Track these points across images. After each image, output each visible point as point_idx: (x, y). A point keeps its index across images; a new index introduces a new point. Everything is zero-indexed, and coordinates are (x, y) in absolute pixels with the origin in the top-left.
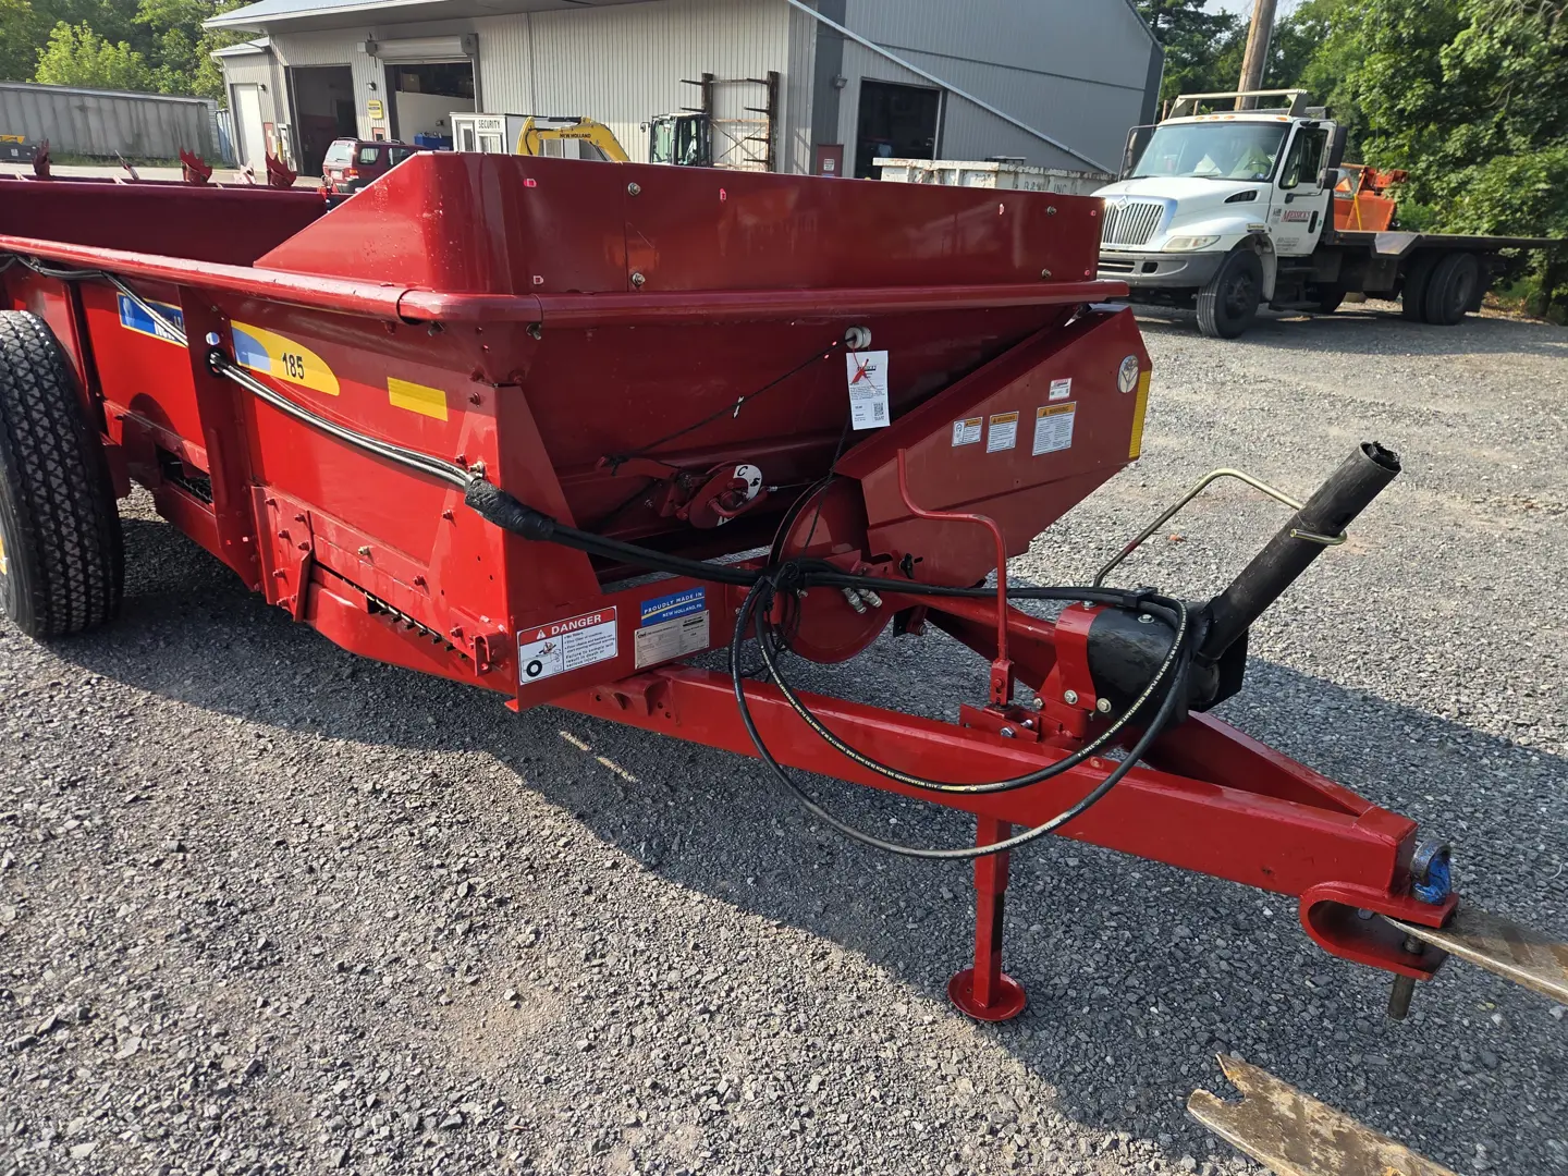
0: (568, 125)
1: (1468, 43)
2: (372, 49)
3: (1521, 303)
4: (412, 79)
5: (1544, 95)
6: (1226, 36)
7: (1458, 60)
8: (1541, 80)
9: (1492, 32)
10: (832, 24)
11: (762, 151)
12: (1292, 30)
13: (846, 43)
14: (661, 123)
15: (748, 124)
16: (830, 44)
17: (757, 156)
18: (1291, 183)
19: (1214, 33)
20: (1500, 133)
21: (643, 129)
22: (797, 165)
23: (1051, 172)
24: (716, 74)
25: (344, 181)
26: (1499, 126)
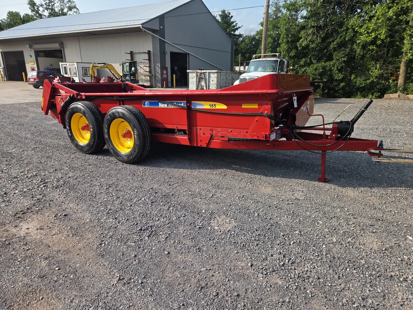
0: (102, 65)
1: (302, 42)
2: (31, 47)
3: (318, 95)
4: (42, 54)
5: (318, 52)
6: (241, 39)
7: (301, 45)
8: (317, 49)
9: (307, 39)
10: (163, 39)
11: (148, 69)
12: (256, 37)
13: (166, 43)
14: (125, 63)
15: (143, 63)
16: (162, 44)
17: (146, 70)
18: (279, 72)
19: (239, 38)
20: (311, 60)
21: (120, 65)
22: (157, 72)
23: (227, 72)
24: (133, 51)
25: (34, 81)
26: (310, 58)
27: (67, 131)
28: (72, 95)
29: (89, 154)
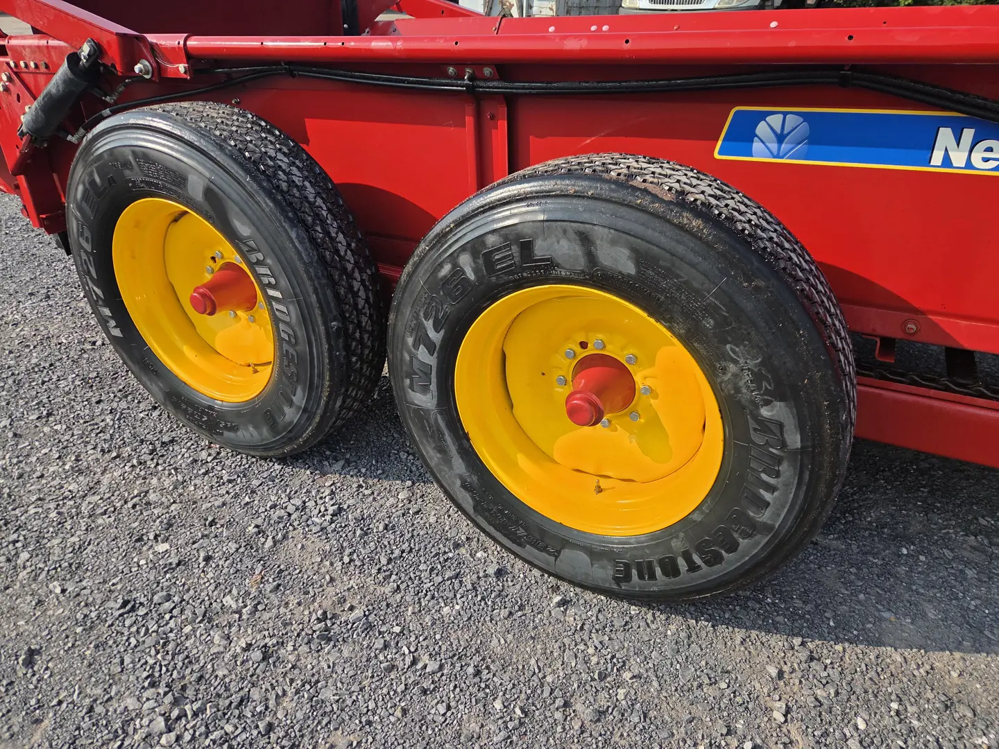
27: (96, 312)
28: (86, 49)
29: (283, 460)
